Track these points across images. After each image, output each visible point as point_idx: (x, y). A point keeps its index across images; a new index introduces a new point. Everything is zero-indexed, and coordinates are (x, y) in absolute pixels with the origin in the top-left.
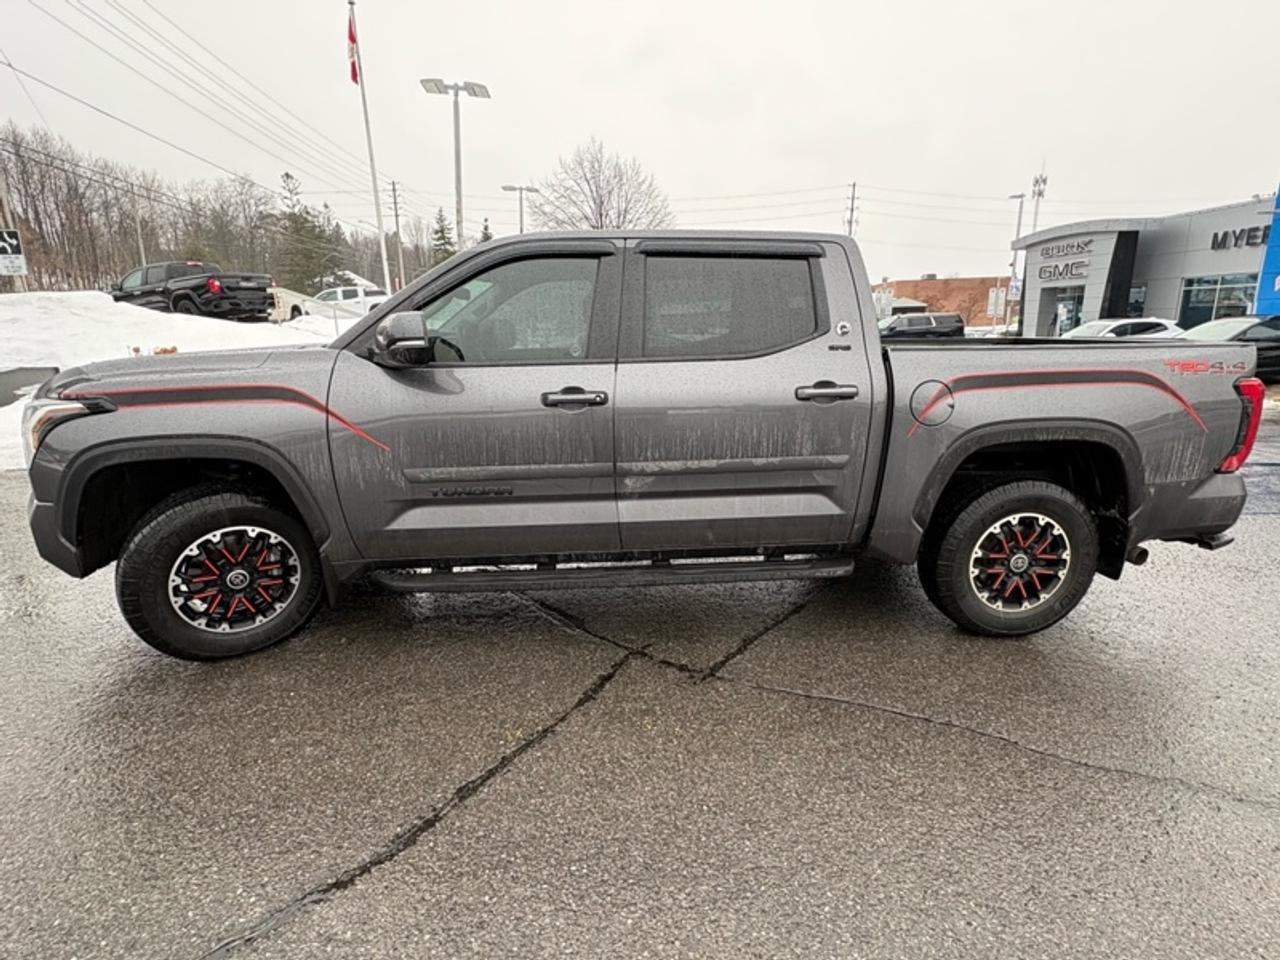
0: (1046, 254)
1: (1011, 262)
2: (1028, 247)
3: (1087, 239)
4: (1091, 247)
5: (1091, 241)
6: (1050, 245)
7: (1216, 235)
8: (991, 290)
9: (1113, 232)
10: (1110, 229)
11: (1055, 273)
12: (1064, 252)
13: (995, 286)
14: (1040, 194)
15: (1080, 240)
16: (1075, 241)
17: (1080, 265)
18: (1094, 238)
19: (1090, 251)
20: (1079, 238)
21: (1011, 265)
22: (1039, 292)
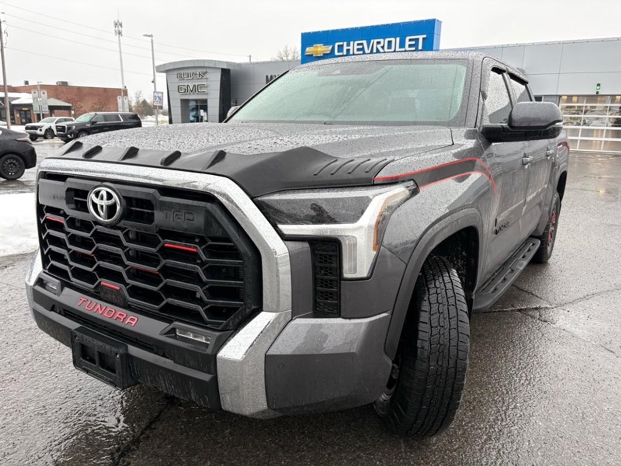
0: (180, 77)
1: (152, 80)
2: (167, 71)
3: (204, 71)
4: (207, 76)
5: (206, 72)
6: (182, 72)
7: (267, 77)
8: (118, 97)
9: (218, 68)
10: (217, 66)
11: (187, 90)
12: (192, 76)
13: (120, 95)
14: (120, 33)
15: (200, 71)
16: (198, 71)
17: (203, 86)
18: (208, 70)
19: (207, 78)
20: (199, 69)
21: (153, 82)
22: (179, 101)
